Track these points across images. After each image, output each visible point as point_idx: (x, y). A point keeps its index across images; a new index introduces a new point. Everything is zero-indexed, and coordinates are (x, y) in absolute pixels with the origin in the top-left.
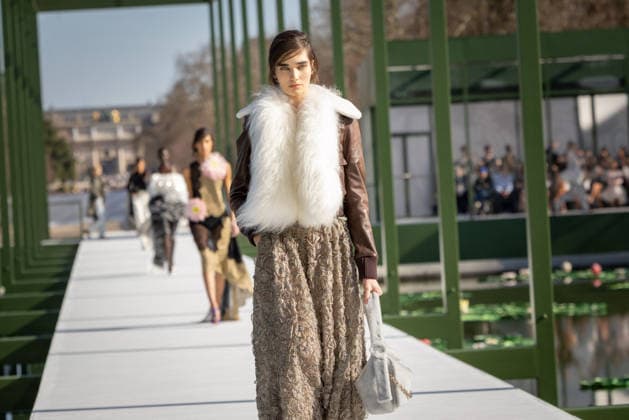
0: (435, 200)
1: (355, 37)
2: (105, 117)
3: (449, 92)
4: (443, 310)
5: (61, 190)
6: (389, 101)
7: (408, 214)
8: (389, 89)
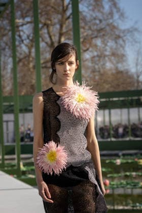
3: (19, 110)
7: (8, 142)
8: (3, 109)
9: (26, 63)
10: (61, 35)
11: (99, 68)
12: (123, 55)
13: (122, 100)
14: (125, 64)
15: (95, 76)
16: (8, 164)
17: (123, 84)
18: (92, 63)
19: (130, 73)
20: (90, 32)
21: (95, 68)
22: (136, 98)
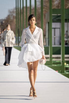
0: (60, 42)
1: (46, 8)
3: (64, 20)
4: (61, 65)
6: (52, 21)
7: (55, 44)
8: (52, 19)
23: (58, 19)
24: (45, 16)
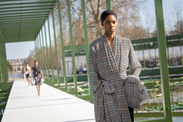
0: (73, 72)
1: (59, 46)
2: (18, 61)
3: (74, 54)
4: (75, 90)
5: (11, 73)
6: (64, 56)
7: (69, 74)
9: (78, 25)
10: (99, 6)
11: (123, 26)
12: (138, 17)
13: (139, 45)
14: (139, 22)
15: (121, 31)
16: (70, 88)
17: (139, 35)
18: (119, 23)
19: (143, 28)
20: (117, 4)
21: (121, 26)
22: (147, 43)
23: (69, 54)
24: (59, 52)
